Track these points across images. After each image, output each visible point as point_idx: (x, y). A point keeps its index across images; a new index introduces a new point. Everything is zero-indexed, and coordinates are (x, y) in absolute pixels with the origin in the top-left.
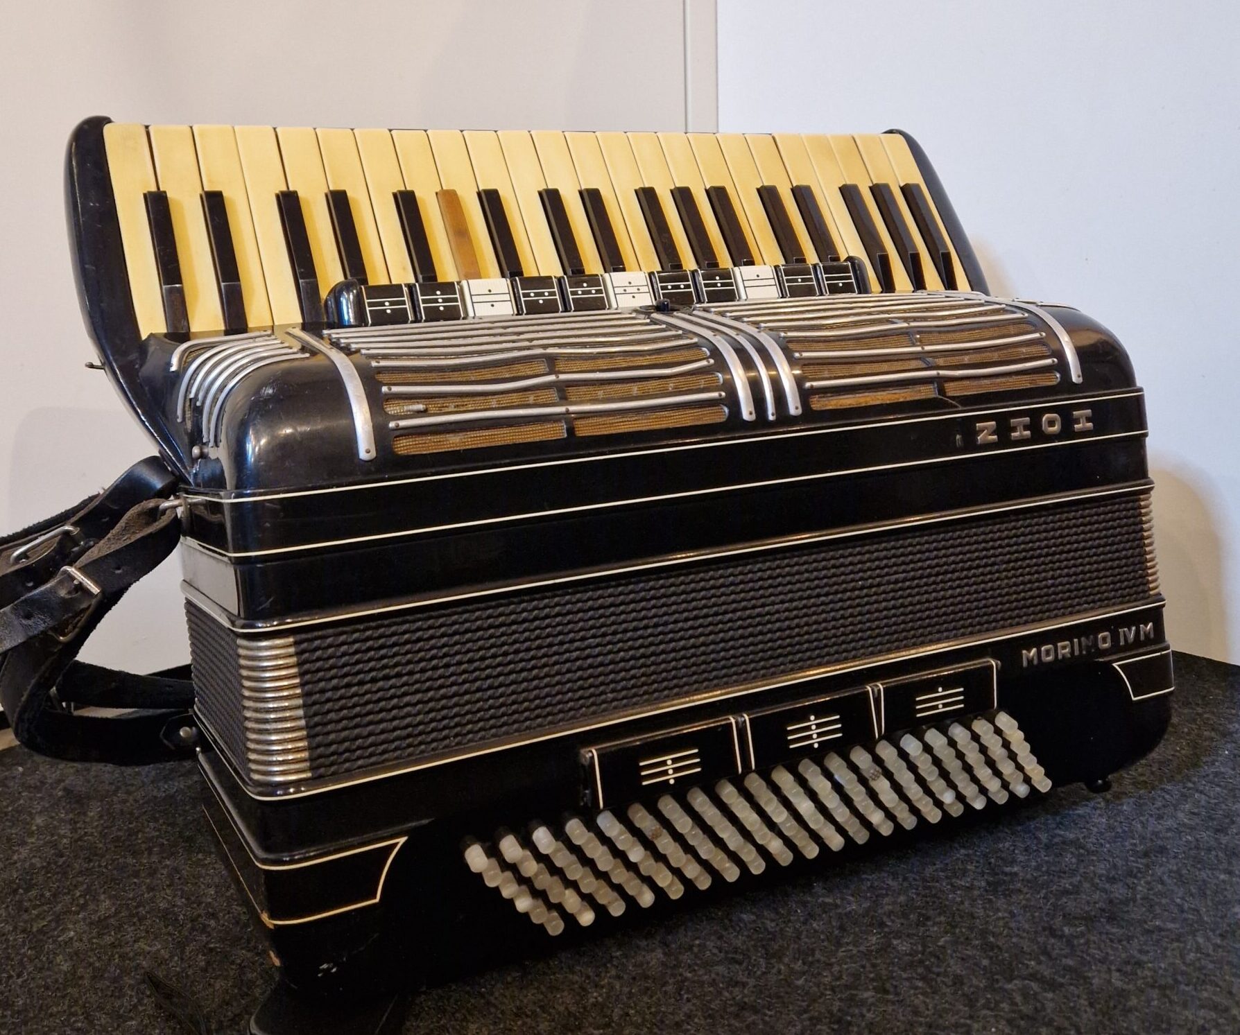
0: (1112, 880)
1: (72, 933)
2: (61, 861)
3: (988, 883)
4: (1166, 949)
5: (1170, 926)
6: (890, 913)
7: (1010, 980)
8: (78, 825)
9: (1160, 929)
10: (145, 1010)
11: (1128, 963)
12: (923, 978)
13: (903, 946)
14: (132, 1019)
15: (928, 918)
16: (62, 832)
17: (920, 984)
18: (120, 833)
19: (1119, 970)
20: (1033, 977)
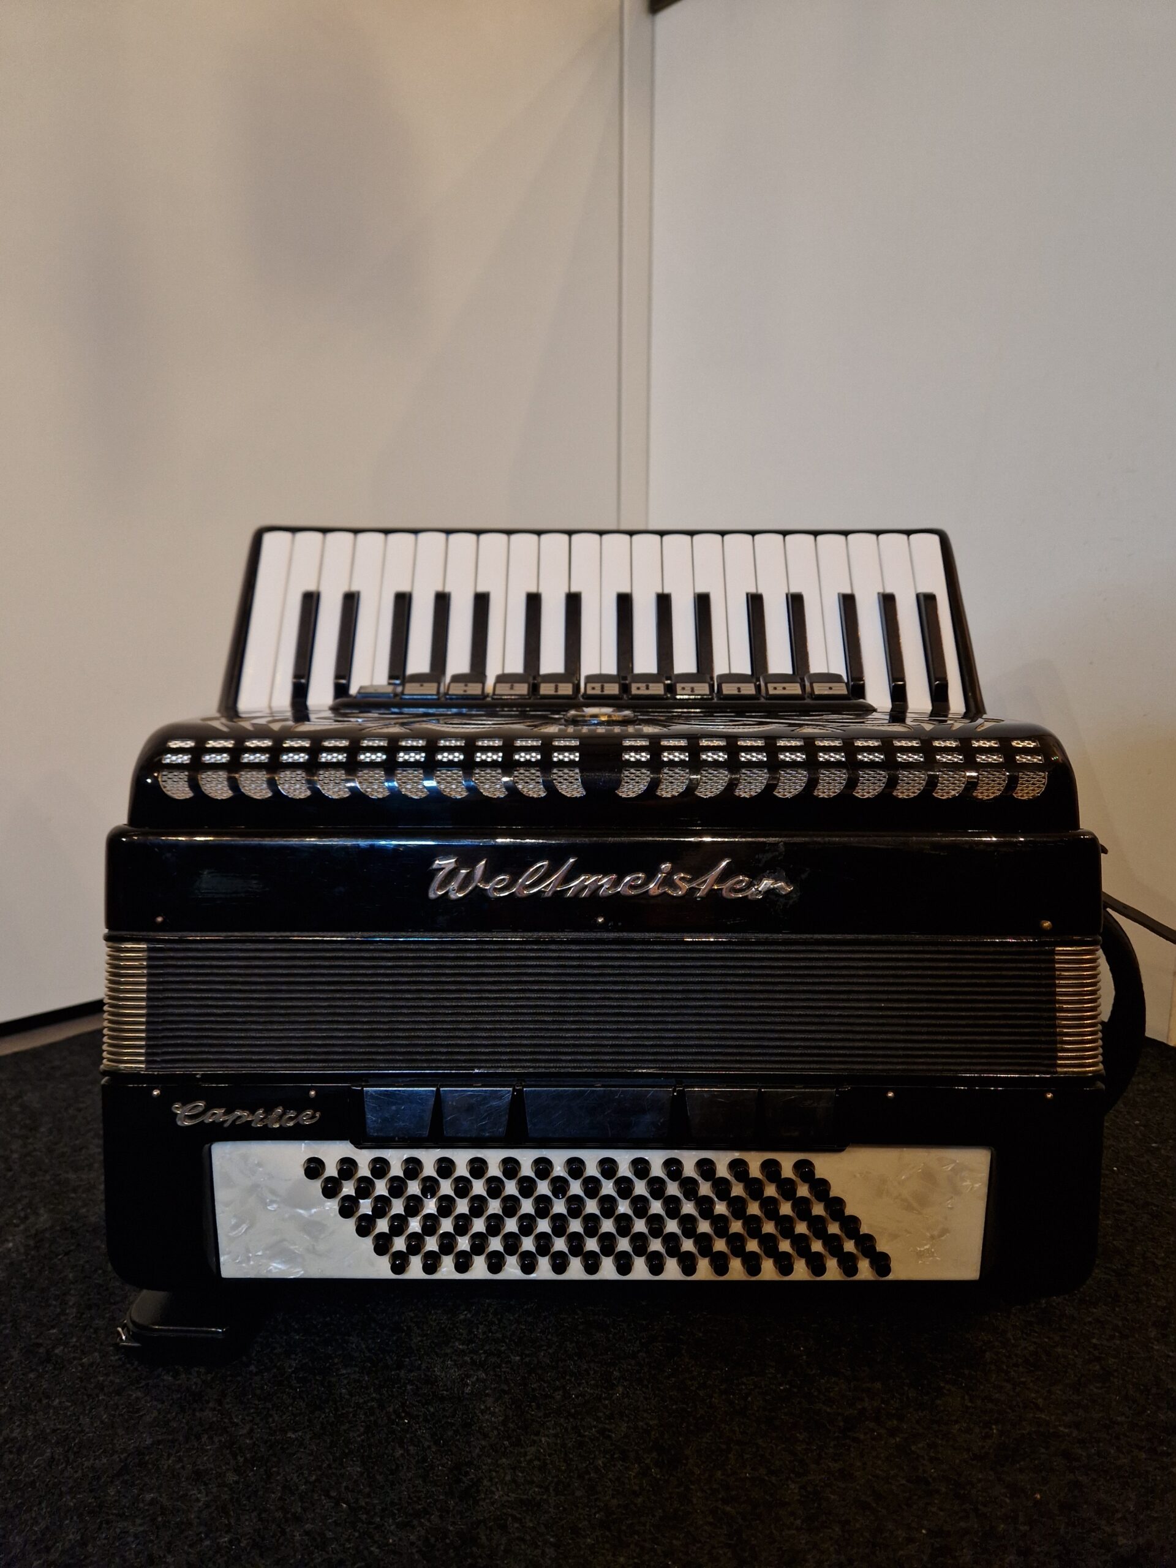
1: (11, 1245)
2: (10, 1174)
8: (30, 1141)
10: (67, 1320)
14: (53, 1327)
16: (14, 1147)
18: (65, 1150)
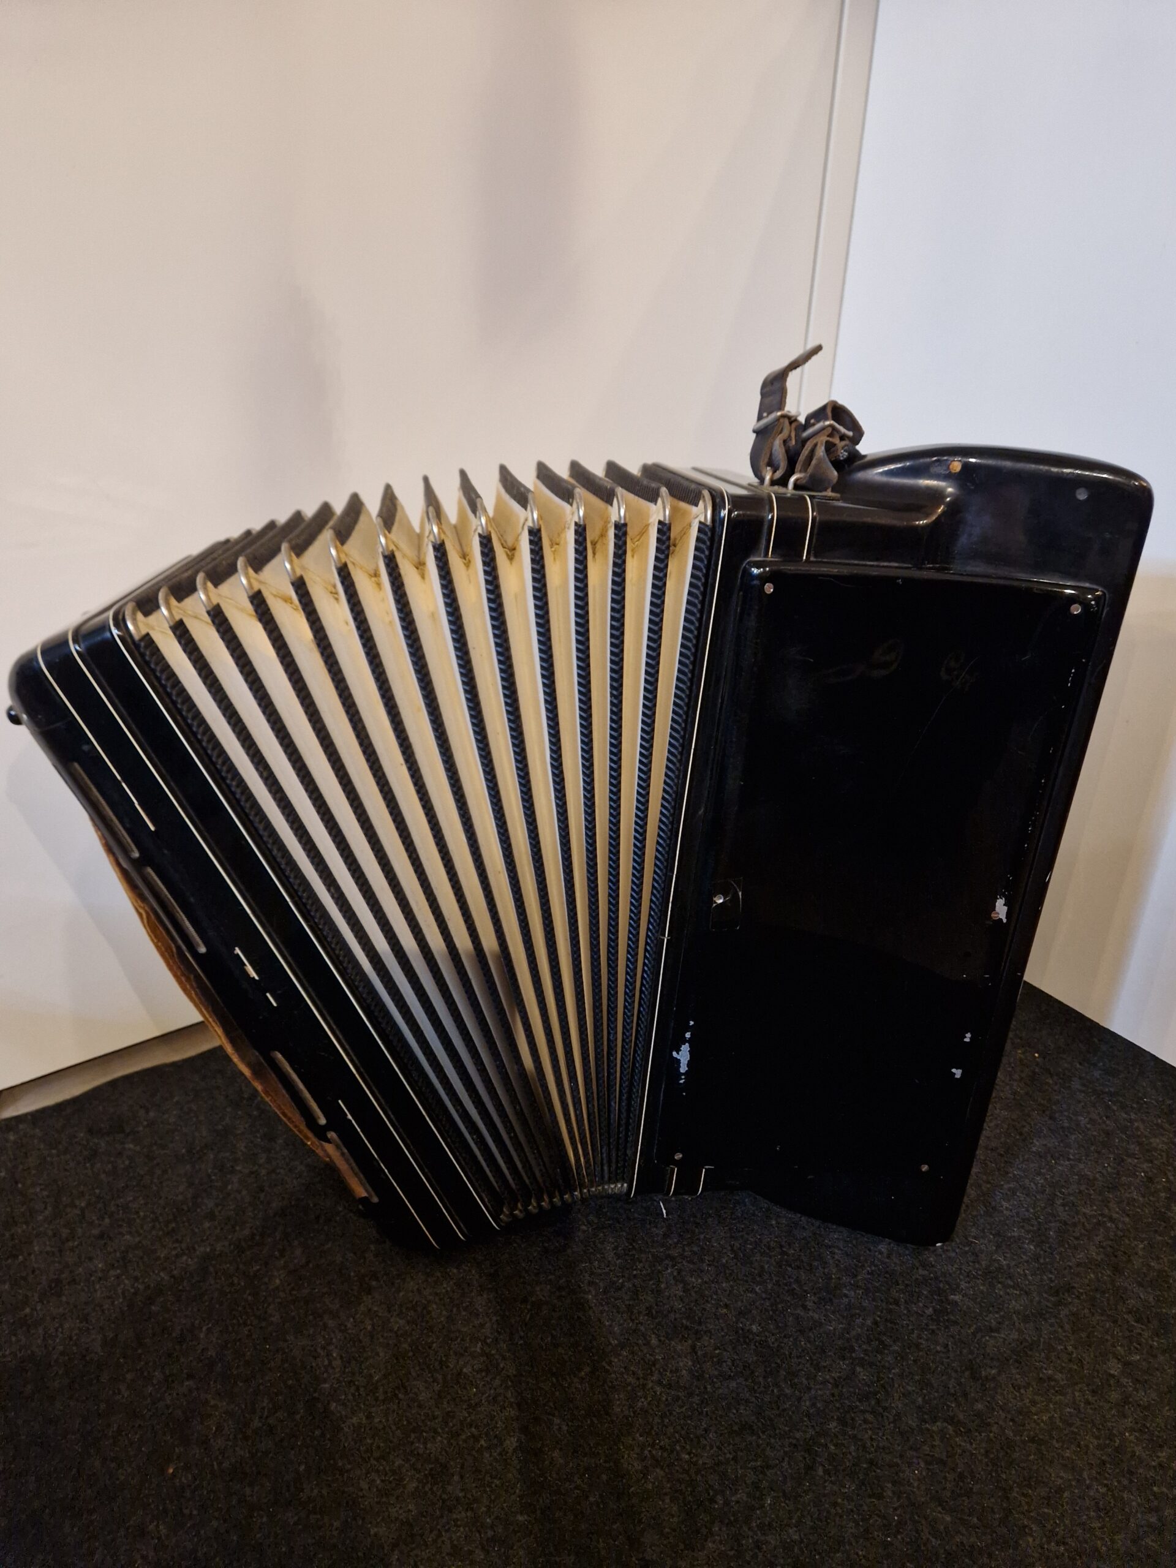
0: (1026, 1319)
3: (935, 1310)
4: (1050, 1401)
5: (1059, 1376)
6: (858, 1337)
7: (935, 1420)
9: (1050, 1378)
11: (1020, 1412)
12: (873, 1412)
13: (862, 1374)
15: (885, 1346)
17: (870, 1417)
19: (1012, 1420)
20: (951, 1420)
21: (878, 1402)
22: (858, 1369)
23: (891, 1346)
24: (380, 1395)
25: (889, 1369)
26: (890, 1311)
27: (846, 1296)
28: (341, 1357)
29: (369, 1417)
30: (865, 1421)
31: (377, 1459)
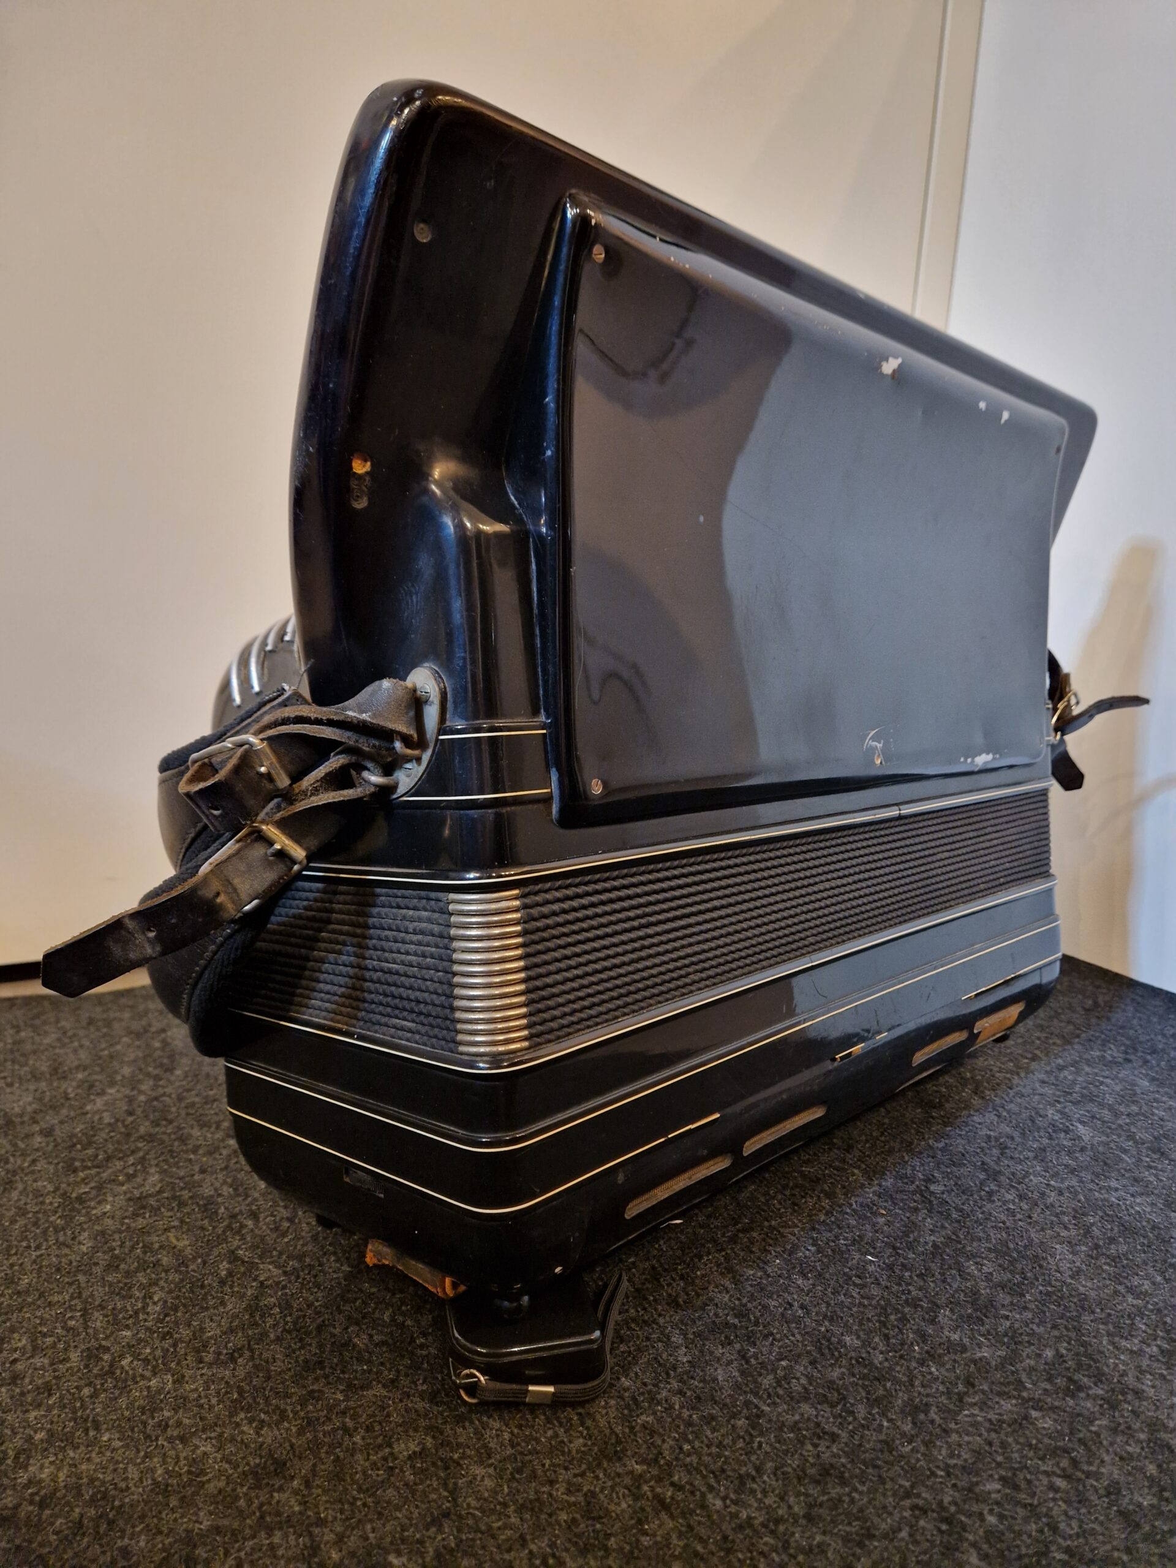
21: (1075, 1463)
22: (1034, 1414)
23: (1090, 1388)
24: (209, 1357)
25: (1091, 1422)
26: (1085, 1344)
27: (1007, 1318)
28: (165, 1302)
29: (179, 1380)
30: (1052, 1487)
31: (170, 1440)
